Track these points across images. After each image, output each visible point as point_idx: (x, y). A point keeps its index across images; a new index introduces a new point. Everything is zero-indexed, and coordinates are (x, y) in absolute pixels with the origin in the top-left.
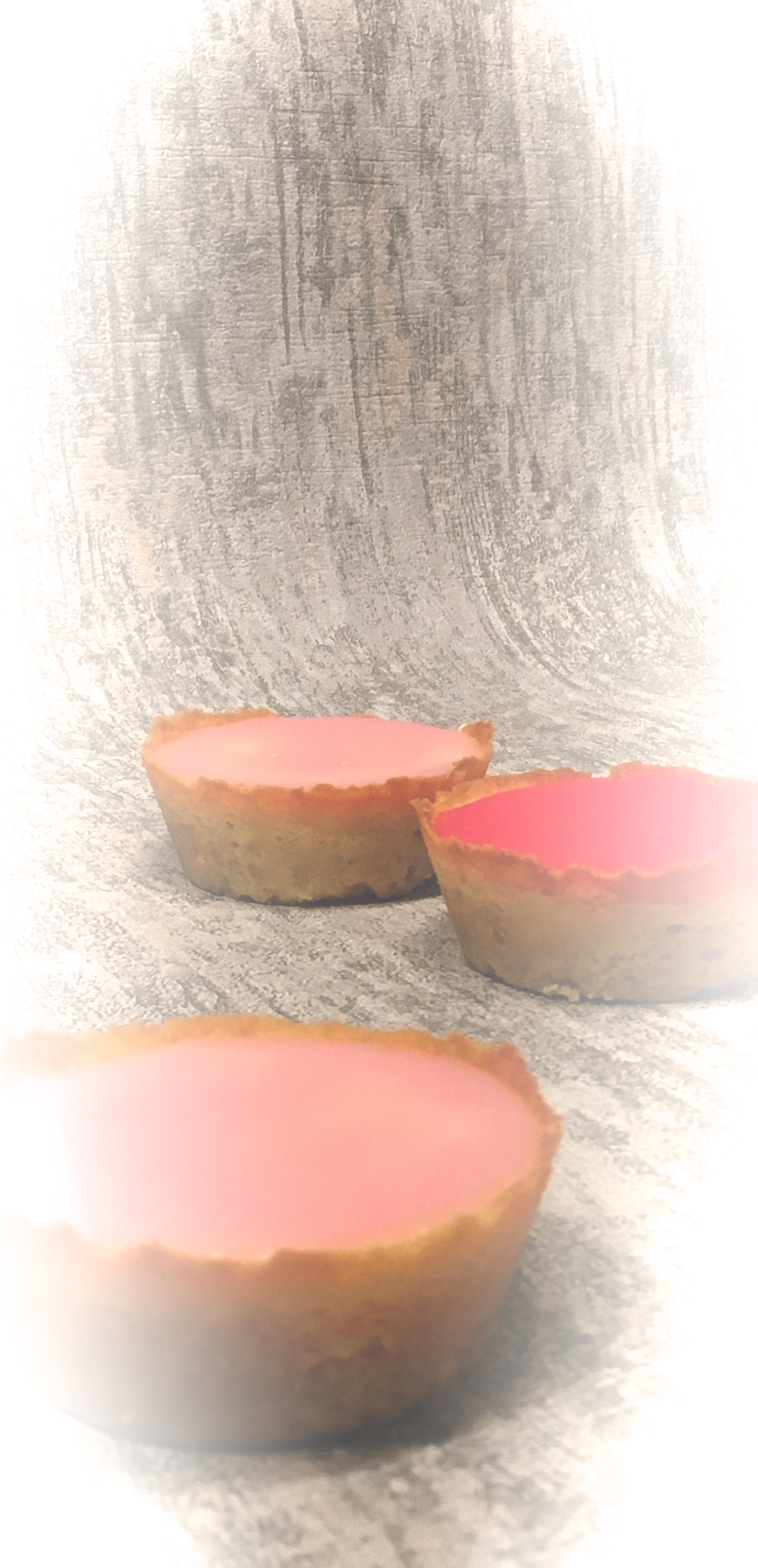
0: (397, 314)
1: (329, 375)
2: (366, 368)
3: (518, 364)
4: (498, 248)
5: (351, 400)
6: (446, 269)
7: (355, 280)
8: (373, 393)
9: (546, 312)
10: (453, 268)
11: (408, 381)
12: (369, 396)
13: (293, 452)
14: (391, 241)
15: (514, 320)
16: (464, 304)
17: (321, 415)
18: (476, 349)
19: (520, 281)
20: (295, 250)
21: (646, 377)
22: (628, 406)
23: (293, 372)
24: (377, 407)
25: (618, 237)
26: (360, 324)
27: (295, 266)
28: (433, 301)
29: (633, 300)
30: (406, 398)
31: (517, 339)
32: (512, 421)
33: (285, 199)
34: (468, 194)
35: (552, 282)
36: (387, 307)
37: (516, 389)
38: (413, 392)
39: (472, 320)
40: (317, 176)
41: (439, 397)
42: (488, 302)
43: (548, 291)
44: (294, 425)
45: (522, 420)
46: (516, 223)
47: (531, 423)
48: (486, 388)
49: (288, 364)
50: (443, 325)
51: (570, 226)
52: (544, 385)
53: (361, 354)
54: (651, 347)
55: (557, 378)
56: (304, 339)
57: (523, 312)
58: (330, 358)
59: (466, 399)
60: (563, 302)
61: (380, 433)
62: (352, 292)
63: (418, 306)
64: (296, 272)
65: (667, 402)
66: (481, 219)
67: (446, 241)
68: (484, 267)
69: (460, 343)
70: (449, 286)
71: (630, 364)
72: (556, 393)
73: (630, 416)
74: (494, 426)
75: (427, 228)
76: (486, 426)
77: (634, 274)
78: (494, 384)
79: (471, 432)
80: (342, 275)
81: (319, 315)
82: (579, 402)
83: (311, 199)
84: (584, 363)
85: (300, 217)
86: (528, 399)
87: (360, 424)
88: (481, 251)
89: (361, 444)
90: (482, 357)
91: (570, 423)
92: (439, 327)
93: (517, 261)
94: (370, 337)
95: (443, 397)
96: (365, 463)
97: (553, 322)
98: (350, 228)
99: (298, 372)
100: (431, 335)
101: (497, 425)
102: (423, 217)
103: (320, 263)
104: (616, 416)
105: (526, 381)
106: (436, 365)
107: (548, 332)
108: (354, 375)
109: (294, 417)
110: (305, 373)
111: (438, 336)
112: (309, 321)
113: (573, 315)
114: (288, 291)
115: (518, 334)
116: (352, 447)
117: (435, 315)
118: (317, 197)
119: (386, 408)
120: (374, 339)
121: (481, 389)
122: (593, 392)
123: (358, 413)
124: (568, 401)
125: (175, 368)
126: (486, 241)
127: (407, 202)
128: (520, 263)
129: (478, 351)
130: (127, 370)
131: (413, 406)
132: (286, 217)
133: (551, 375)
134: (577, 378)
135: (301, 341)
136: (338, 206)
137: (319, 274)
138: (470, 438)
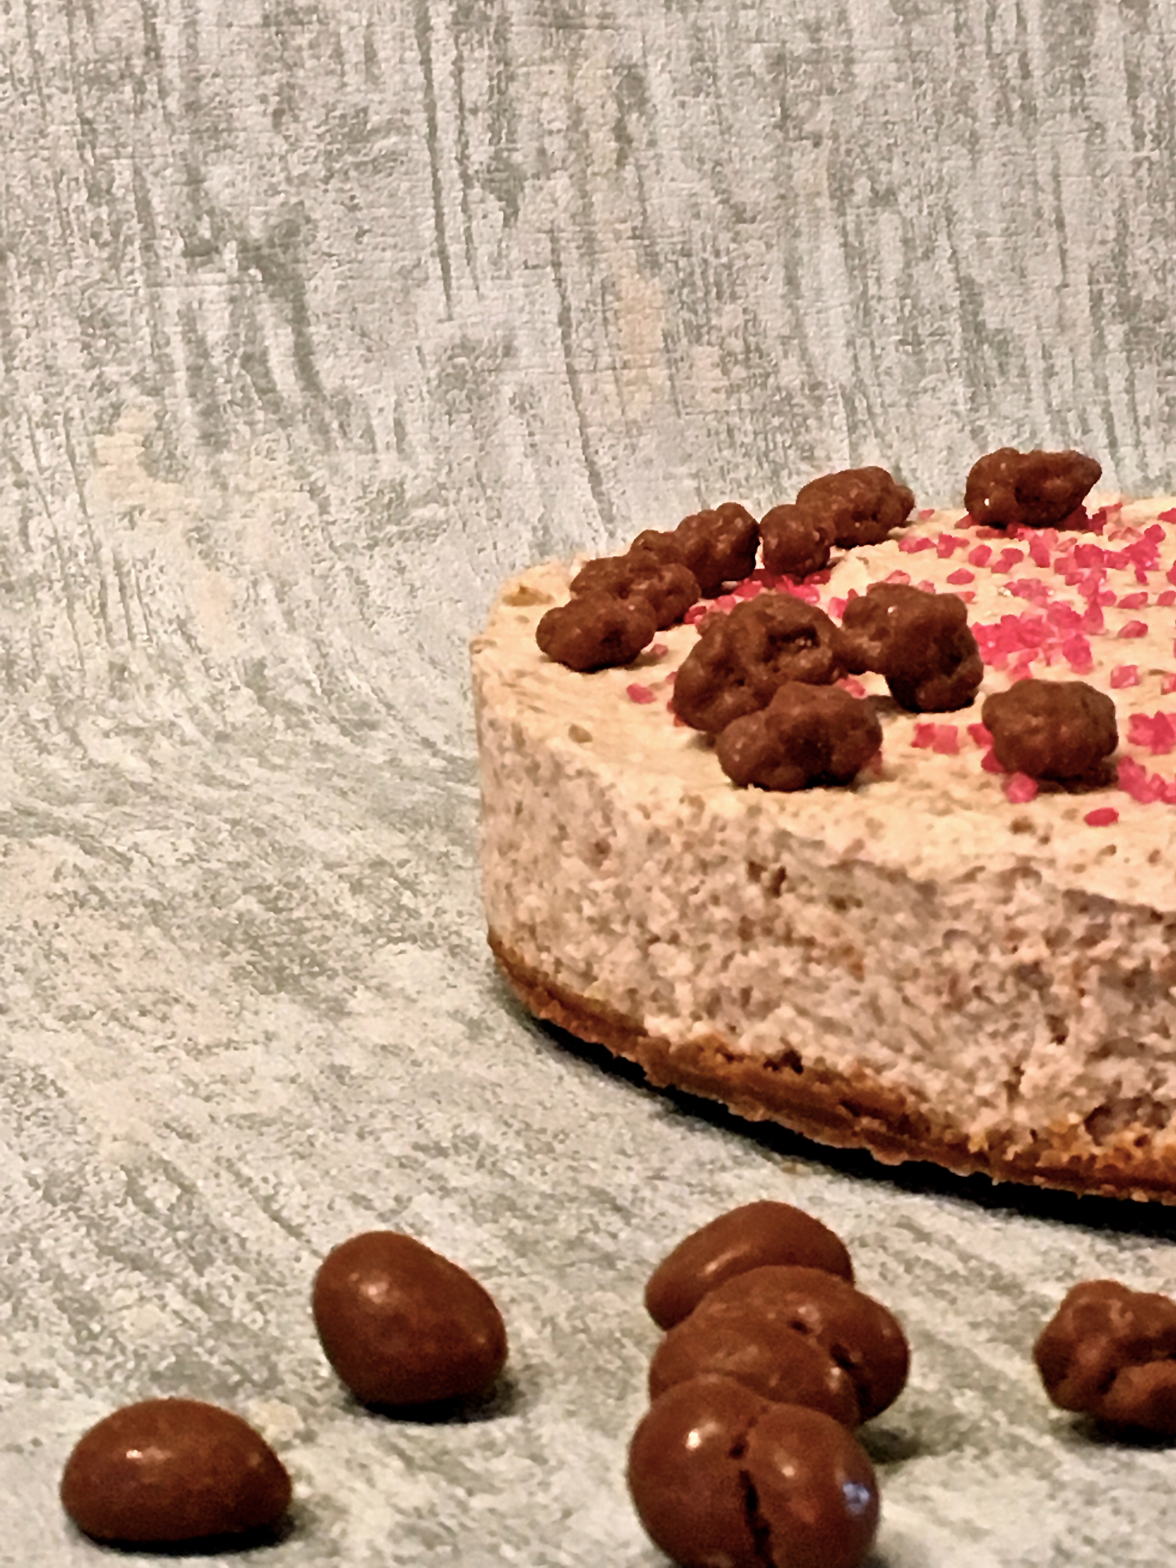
0: (634, 237)
1: (522, 340)
2: (586, 324)
3: (856, 317)
4: (808, 127)
5: (564, 377)
6: (718, 163)
7: (560, 183)
8: (601, 365)
9: (900, 232)
10: (730, 160)
11: (662, 345)
12: (595, 370)
13: (468, 459)
14: (620, 121)
15: (845, 245)
16: (753, 220)
17: (512, 401)
18: (780, 291)
19: (851, 181)
20: (453, 136)
21: (1088, 338)
22: (1060, 387)
23: (459, 334)
24: (610, 388)
25: (1022, 106)
26: (571, 255)
27: (454, 163)
28: (697, 216)
29: (1058, 210)
30: (659, 375)
31: (852, 277)
32: (851, 410)
33: (433, 56)
34: (750, 41)
35: (909, 182)
36: (618, 226)
37: (855, 358)
38: (671, 363)
39: (769, 246)
40: (486, 18)
41: (718, 372)
42: (795, 216)
43: (903, 198)
44: (467, 417)
45: (869, 408)
46: (838, 86)
47: (886, 413)
48: (803, 358)
49: (450, 318)
50: (717, 254)
51: (935, 91)
52: (906, 353)
53: (574, 302)
54: (1096, 288)
55: (928, 340)
56: (475, 278)
57: (859, 232)
58: (522, 310)
59: (768, 375)
60: (930, 214)
61: (617, 429)
62: (555, 202)
63: (671, 223)
64: (456, 172)
65: (1130, 381)
66: (775, 80)
67: (715, 117)
68: (785, 159)
69: (751, 284)
70: (724, 191)
71: (1060, 318)
72: (928, 365)
73: (1064, 402)
74: (820, 418)
75: (680, 98)
76: (805, 419)
77: (1056, 168)
78: (816, 350)
79: (780, 428)
80: (536, 176)
81: (500, 241)
82: (970, 377)
83: (477, 54)
84: (976, 314)
85: (459, 83)
86: (877, 376)
87: (581, 415)
88: (779, 135)
89: (585, 446)
90: (790, 306)
91: (957, 414)
92: (712, 259)
93: (843, 149)
94: (590, 275)
95: (726, 372)
96: (595, 478)
97: (914, 249)
98: (547, 99)
99: (470, 332)
100: (698, 271)
101: (826, 418)
102: (674, 80)
103: (497, 156)
104: (1038, 403)
105: (872, 345)
106: (709, 320)
107: (908, 265)
108: (565, 336)
109: (466, 404)
110: (484, 335)
111: (711, 272)
112: (483, 253)
113: (950, 236)
114: (444, 202)
115: (853, 269)
116: (570, 452)
117: (703, 238)
118: (487, 53)
119: (625, 390)
120: (597, 279)
121: (793, 360)
122: (995, 363)
123: (577, 396)
124: (951, 378)
125: (255, 328)
126: (785, 116)
127: (644, 56)
128: (849, 152)
129: (783, 297)
130: (173, 330)
131: (673, 387)
132: (436, 85)
133: (916, 334)
134: (965, 340)
135: (470, 282)
136: (524, 64)
137: (497, 176)
138: (779, 438)
